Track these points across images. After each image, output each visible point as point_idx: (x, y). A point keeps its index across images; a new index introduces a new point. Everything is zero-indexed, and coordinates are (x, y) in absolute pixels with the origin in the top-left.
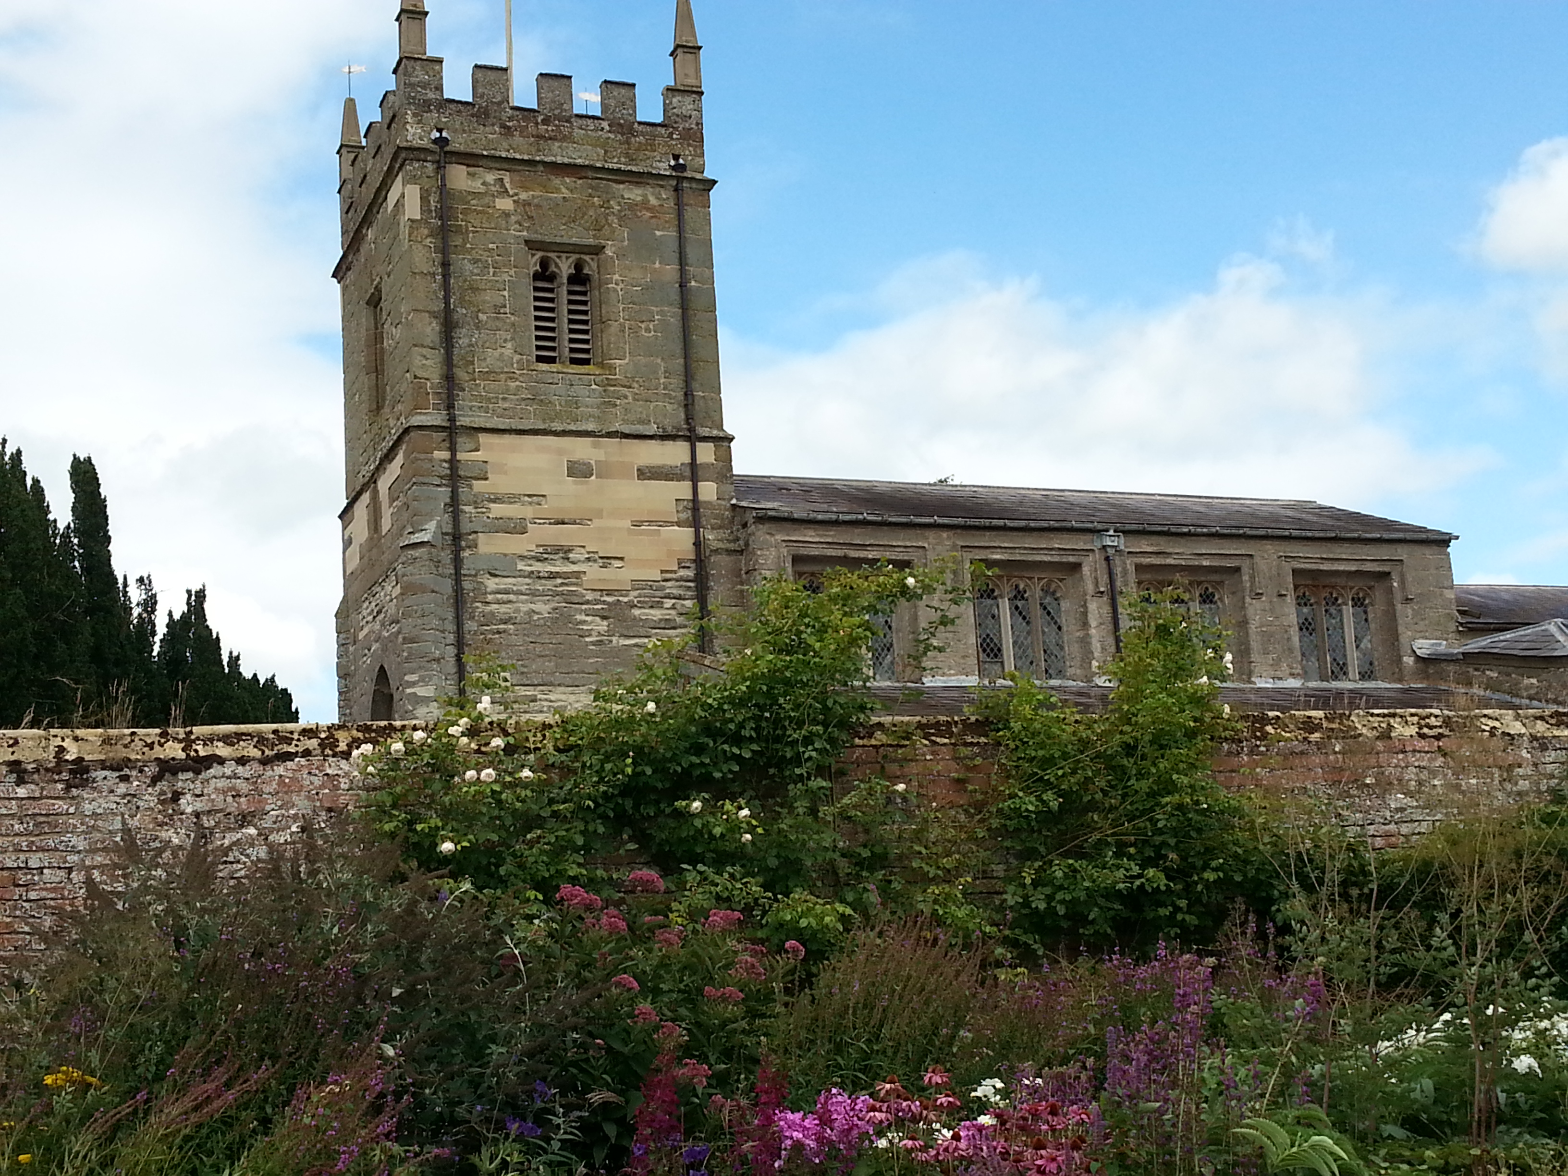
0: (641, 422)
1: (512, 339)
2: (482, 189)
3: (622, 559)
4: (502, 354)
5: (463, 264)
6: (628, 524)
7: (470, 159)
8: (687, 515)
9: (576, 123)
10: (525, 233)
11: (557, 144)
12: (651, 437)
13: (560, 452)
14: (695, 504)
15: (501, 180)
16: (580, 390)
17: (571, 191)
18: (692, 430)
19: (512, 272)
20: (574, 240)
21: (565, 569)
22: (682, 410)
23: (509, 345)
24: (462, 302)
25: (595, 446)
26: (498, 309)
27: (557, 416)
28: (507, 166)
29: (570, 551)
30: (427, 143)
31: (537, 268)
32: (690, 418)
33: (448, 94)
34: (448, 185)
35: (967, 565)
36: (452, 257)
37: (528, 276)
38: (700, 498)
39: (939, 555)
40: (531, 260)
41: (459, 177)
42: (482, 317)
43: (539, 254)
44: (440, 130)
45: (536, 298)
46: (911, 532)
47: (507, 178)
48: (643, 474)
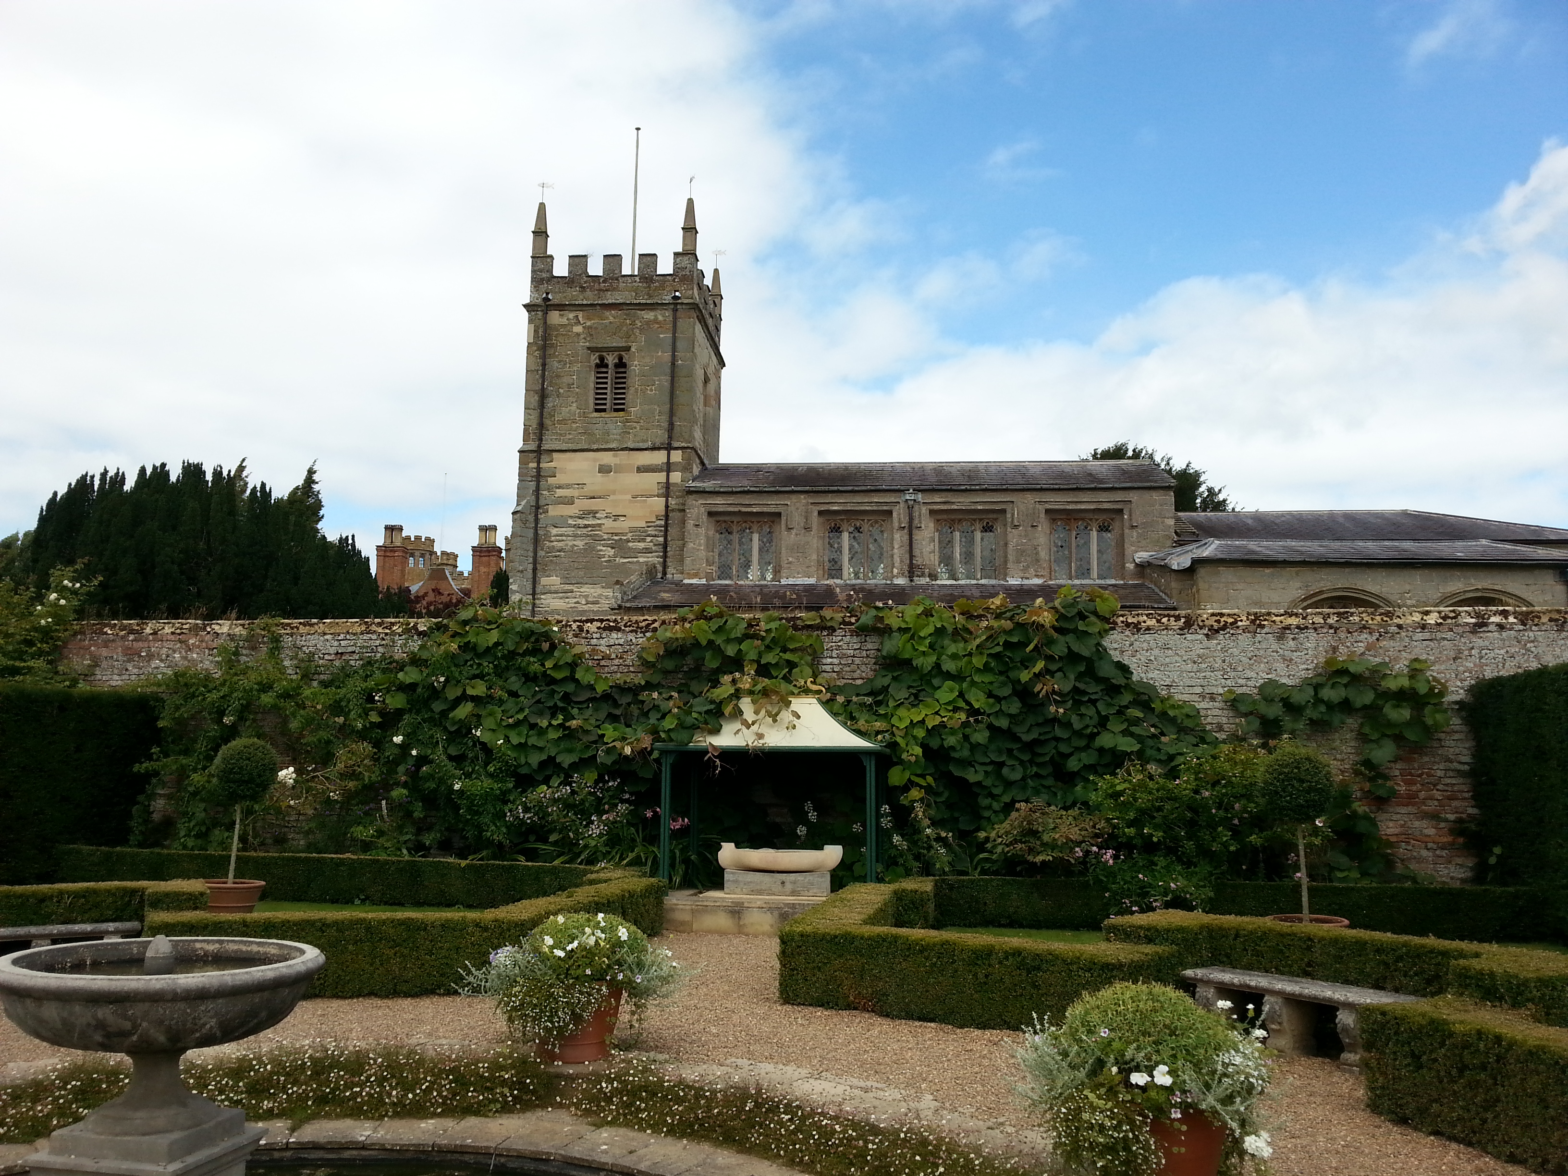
0: (643, 441)
1: (577, 401)
2: (567, 322)
3: (625, 516)
4: (570, 410)
5: (553, 364)
6: (630, 497)
7: (560, 307)
8: (663, 491)
10: (588, 344)
11: (608, 293)
12: (647, 449)
13: (595, 460)
14: (668, 485)
15: (577, 316)
16: (611, 426)
17: (615, 318)
18: (669, 444)
19: (579, 365)
20: (616, 344)
21: (593, 522)
22: (667, 432)
23: (574, 405)
24: (551, 384)
25: (614, 456)
26: (569, 386)
27: (597, 441)
28: (580, 308)
29: (597, 513)
30: (539, 301)
31: (598, 361)
32: (670, 437)
33: (555, 274)
34: (548, 322)
35: (816, 514)
36: (548, 360)
37: (590, 367)
38: (671, 481)
39: (797, 509)
40: (593, 358)
41: (555, 317)
42: (561, 391)
43: (597, 354)
44: (547, 294)
45: (598, 378)
46: (781, 496)
47: (580, 315)
48: (640, 470)
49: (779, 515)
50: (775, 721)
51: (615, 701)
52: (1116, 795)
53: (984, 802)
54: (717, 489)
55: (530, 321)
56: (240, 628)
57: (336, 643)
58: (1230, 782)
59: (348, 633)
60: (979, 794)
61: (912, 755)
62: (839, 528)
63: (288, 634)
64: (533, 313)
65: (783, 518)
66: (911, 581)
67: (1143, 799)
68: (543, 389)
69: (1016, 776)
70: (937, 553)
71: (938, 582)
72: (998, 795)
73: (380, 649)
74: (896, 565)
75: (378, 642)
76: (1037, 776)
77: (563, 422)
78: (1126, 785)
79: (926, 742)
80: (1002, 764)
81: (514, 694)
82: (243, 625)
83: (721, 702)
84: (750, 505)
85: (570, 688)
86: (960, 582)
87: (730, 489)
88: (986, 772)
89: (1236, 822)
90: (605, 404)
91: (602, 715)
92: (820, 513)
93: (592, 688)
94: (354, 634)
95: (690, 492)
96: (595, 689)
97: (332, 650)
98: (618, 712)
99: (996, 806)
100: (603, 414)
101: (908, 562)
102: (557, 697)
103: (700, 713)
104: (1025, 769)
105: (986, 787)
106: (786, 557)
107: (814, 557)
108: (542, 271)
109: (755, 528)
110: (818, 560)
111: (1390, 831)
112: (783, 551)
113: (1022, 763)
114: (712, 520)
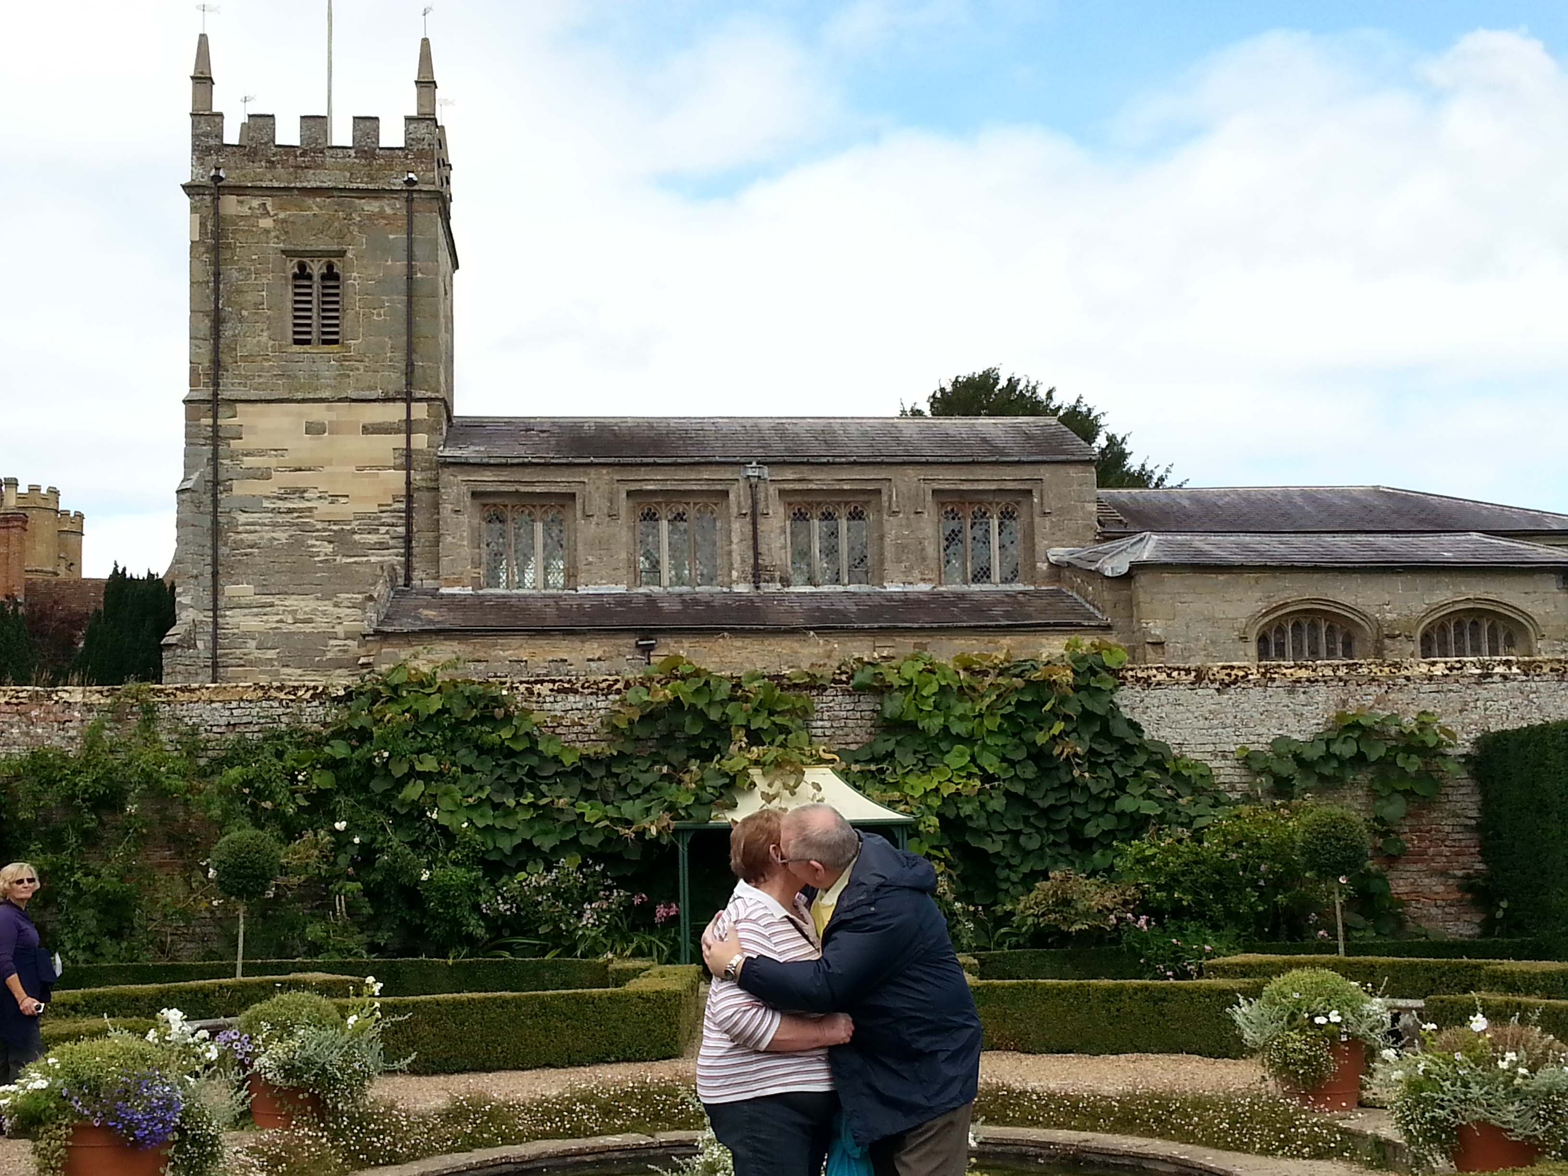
0: (370, 388)
1: (268, 329)
2: (249, 212)
3: (347, 496)
4: (259, 341)
5: (232, 273)
6: (353, 469)
7: (239, 190)
8: (402, 460)
9: (328, 153)
10: (281, 245)
11: (312, 171)
12: (374, 401)
13: (300, 415)
14: (409, 451)
15: (264, 204)
16: (321, 366)
17: (321, 208)
18: (409, 393)
19: (270, 276)
20: (321, 247)
21: (301, 506)
22: (404, 377)
23: (265, 334)
24: (229, 302)
25: (329, 409)
26: (257, 305)
27: (303, 387)
28: (268, 193)
29: (305, 491)
30: (205, 181)
31: (296, 270)
32: (409, 384)
33: (225, 142)
34: (221, 212)
35: (624, 495)
36: (223, 268)
37: (286, 278)
38: (413, 446)
39: (598, 488)
40: (289, 264)
41: (230, 205)
42: (245, 313)
43: (296, 260)
44: (218, 169)
45: (296, 294)
46: (576, 469)
47: (269, 202)
48: (367, 430)
49: (573, 495)
50: (793, 794)
51: (587, 775)
52: (1143, 860)
53: (1003, 873)
54: (485, 460)
55: (194, 209)
56: (98, 695)
57: (227, 713)
58: (1258, 844)
59: (242, 699)
60: (997, 866)
61: (930, 826)
62: (655, 514)
63: (163, 702)
64: (197, 198)
65: (579, 501)
66: (758, 588)
67: (1173, 864)
68: (217, 309)
69: (1034, 844)
70: (789, 549)
71: (792, 589)
72: (1015, 866)
73: (284, 719)
74: (735, 566)
75: (280, 711)
76: (1055, 844)
77: (249, 358)
78: (1154, 850)
79: (941, 812)
80: (1019, 833)
81: (468, 770)
82: (101, 692)
83: (735, 776)
84: (531, 483)
85: (534, 761)
86: (821, 589)
87: (504, 461)
88: (1004, 841)
89: (1262, 883)
90: (309, 333)
91: (576, 791)
92: (629, 494)
93: (556, 759)
94: (250, 701)
95: (443, 463)
96: (561, 762)
97: (223, 721)
98: (593, 787)
99: (1014, 878)
100: (307, 347)
101: (752, 561)
102: (521, 771)
103: (714, 788)
104: (1042, 836)
105: (1004, 858)
106: (584, 556)
107: (623, 555)
108: (207, 135)
109: (538, 513)
110: (629, 560)
111: (1400, 890)
112: (580, 547)
113: (1038, 830)
114: (478, 502)
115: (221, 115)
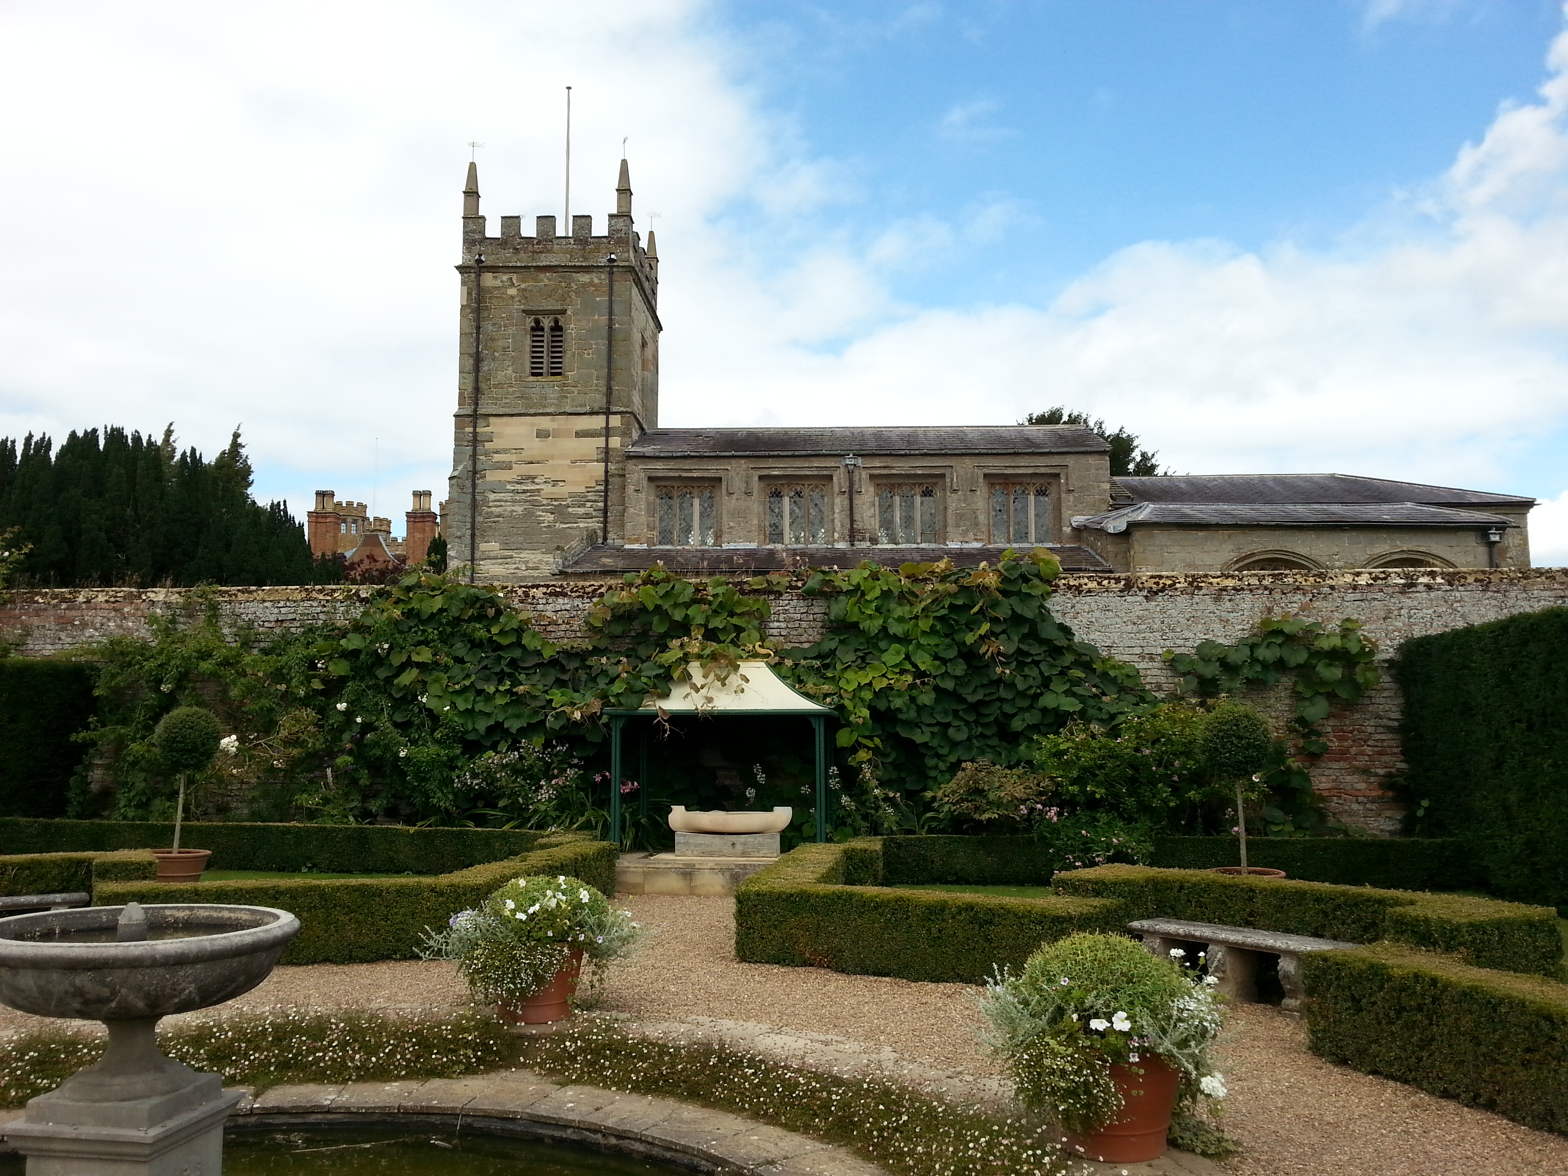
0: (580, 405)
1: (510, 366)
2: (501, 284)
3: (565, 481)
4: (506, 374)
5: (488, 327)
6: (569, 462)
7: (494, 269)
8: (602, 456)
10: (523, 307)
11: (542, 255)
12: (584, 414)
13: (533, 425)
14: (607, 450)
15: (511, 278)
16: (548, 391)
17: (549, 280)
18: (608, 408)
19: (514, 329)
20: (552, 307)
21: (533, 488)
22: (605, 397)
23: (510, 369)
24: (486, 347)
25: (552, 420)
26: (505, 349)
27: (535, 405)
28: (514, 270)
29: (535, 478)
30: (472, 263)
31: (533, 324)
32: (609, 402)
33: (488, 235)
34: (482, 284)
35: (756, 479)
36: (482, 323)
37: (525, 330)
38: (610, 446)
39: (738, 474)
40: (528, 320)
41: (488, 280)
42: (496, 354)
43: (533, 317)
44: (480, 255)
45: (534, 342)
46: (722, 461)
47: (514, 277)
48: (579, 434)
49: (720, 479)
51: (562, 666)
52: (1059, 754)
53: (931, 762)
54: (657, 454)
55: (464, 283)
56: (177, 595)
57: (276, 611)
58: (1169, 740)
60: (926, 754)
61: (860, 717)
62: (780, 493)
63: (226, 601)
64: (466, 275)
65: (724, 483)
66: (852, 545)
67: (1086, 758)
68: (478, 352)
69: (962, 736)
70: (877, 517)
71: (879, 546)
72: (944, 756)
73: (322, 616)
74: (837, 528)
75: (319, 609)
76: (982, 736)
77: (499, 386)
78: (1070, 744)
79: (873, 704)
80: (948, 725)
81: (460, 661)
82: (179, 593)
84: (690, 470)
85: (517, 653)
86: (900, 546)
87: (670, 454)
88: (932, 733)
89: (1176, 778)
90: (542, 368)
91: (550, 681)
92: (761, 478)
93: (539, 653)
94: (294, 601)
95: (629, 457)
96: (542, 655)
97: (272, 618)
98: (565, 677)
99: (942, 766)
100: (539, 378)
101: (849, 525)
102: (504, 663)
103: (649, 678)
104: (970, 729)
105: (932, 748)
106: (727, 522)
107: (755, 522)
108: (473, 232)
109: (696, 492)
110: (759, 526)
111: (1322, 786)
112: (725, 516)
113: (967, 723)
114: (653, 485)
115: (483, 218)
